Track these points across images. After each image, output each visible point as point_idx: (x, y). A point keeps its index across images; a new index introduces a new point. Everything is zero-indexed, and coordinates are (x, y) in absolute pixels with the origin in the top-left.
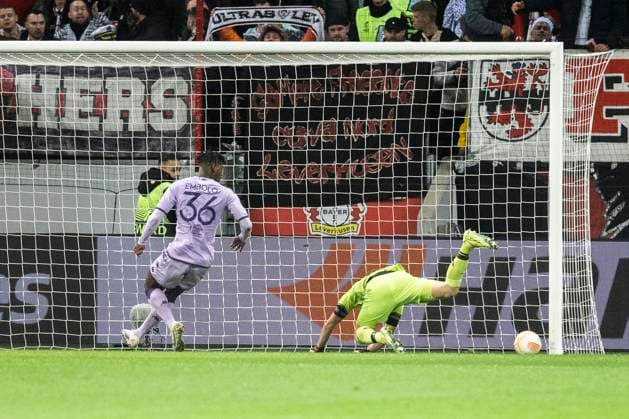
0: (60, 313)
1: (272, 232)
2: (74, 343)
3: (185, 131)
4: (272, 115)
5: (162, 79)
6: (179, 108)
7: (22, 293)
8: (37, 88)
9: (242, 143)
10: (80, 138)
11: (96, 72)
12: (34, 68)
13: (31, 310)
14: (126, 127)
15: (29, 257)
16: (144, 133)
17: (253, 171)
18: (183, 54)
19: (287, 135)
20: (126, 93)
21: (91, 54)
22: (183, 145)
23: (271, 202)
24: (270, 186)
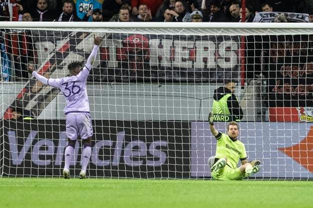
0: (172, 161)
1: (280, 120)
2: (179, 176)
3: (236, 68)
4: (281, 60)
5: (224, 42)
6: (233, 56)
7: (153, 150)
8: (161, 46)
9: (265, 74)
10: (182, 72)
11: (191, 38)
12: (159, 36)
13: (157, 159)
14: (206, 66)
15: (156, 132)
16: (215, 69)
17: (271, 88)
18: (235, 29)
19: (288, 71)
20: (206, 49)
21: (188, 29)
22: (235, 75)
23: (280, 104)
24: (280, 96)
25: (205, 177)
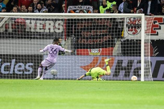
0: (35, 72)
1: (81, 54)
3: (62, 32)
4: (81, 29)
5: (57, 21)
6: (61, 27)
7: (27, 67)
8: (31, 23)
9: (75, 35)
10: (40, 34)
11: (43, 20)
12: (30, 19)
13: (29, 71)
14: (50, 32)
15: (29, 59)
16: (54, 33)
17: (77, 41)
18: (62, 16)
19: (84, 33)
20: (50, 24)
21: (42, 16)
22: (62, 35)
23: (81, 48)
24: (81, 44)
25: (49, 79)
